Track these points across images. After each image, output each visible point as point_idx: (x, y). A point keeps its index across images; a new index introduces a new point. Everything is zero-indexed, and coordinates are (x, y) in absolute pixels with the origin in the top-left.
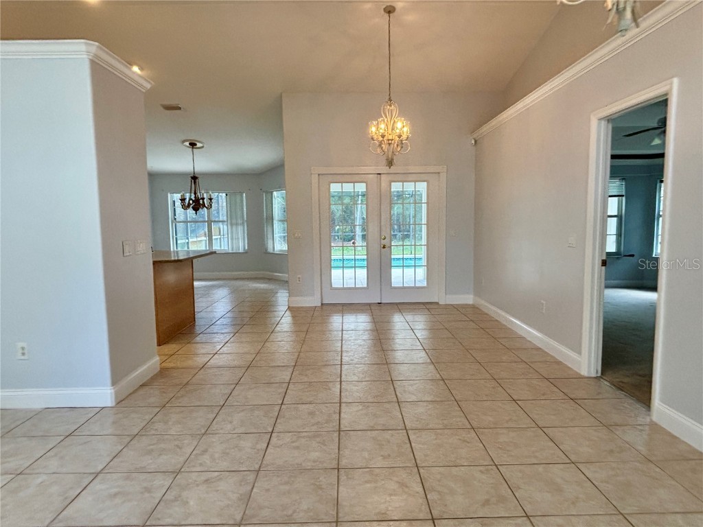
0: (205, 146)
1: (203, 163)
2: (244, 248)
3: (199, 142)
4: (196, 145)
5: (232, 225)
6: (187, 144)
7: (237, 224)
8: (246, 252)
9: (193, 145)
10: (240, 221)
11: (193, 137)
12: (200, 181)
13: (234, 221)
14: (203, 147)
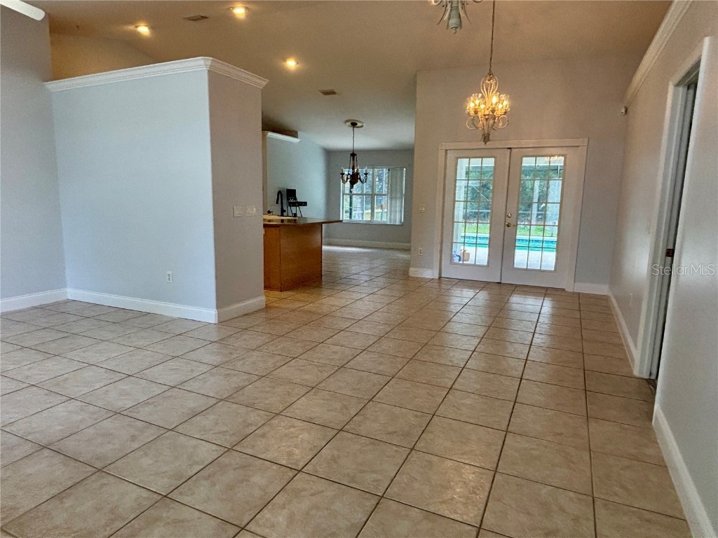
0: (364, 125)
1: (363, 141)
2: (401, 221)
3: (360, 122)
4: (356, 124)
5: (391, 199)
6: (349, 124)
7: (396, 198)
8: (402, 225)
9: (354, 125)
10: (398, 195)
11: (354, 118)
12: (358, 157)
13: (394, 195)
14: (362, 126)
